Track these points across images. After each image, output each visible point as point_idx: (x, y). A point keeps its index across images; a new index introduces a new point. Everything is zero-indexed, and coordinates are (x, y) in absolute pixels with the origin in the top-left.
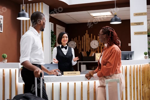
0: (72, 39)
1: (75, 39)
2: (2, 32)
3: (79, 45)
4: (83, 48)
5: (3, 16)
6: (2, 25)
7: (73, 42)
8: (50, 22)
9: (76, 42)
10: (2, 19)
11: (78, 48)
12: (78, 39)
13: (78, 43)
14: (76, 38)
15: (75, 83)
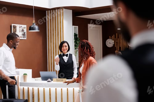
0: (110, 37)
1: (112, 36)
2: (26, 39)
3: (116, 43)
4: (120, 46)
5: (26, 26)
6: (26, 33)
7: (110, 40)
8: (73, 25)
9: (113, 40)
10: (25, 28)
11: (115, 47)
12: (115, 37)
13: (115, 41)
14: (114, 35)
15: (62, 89)
